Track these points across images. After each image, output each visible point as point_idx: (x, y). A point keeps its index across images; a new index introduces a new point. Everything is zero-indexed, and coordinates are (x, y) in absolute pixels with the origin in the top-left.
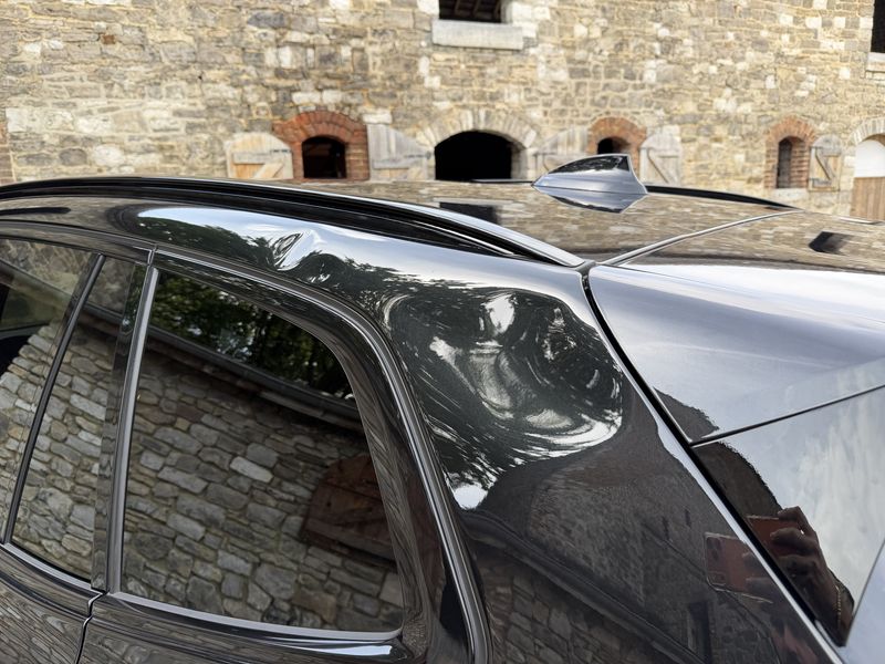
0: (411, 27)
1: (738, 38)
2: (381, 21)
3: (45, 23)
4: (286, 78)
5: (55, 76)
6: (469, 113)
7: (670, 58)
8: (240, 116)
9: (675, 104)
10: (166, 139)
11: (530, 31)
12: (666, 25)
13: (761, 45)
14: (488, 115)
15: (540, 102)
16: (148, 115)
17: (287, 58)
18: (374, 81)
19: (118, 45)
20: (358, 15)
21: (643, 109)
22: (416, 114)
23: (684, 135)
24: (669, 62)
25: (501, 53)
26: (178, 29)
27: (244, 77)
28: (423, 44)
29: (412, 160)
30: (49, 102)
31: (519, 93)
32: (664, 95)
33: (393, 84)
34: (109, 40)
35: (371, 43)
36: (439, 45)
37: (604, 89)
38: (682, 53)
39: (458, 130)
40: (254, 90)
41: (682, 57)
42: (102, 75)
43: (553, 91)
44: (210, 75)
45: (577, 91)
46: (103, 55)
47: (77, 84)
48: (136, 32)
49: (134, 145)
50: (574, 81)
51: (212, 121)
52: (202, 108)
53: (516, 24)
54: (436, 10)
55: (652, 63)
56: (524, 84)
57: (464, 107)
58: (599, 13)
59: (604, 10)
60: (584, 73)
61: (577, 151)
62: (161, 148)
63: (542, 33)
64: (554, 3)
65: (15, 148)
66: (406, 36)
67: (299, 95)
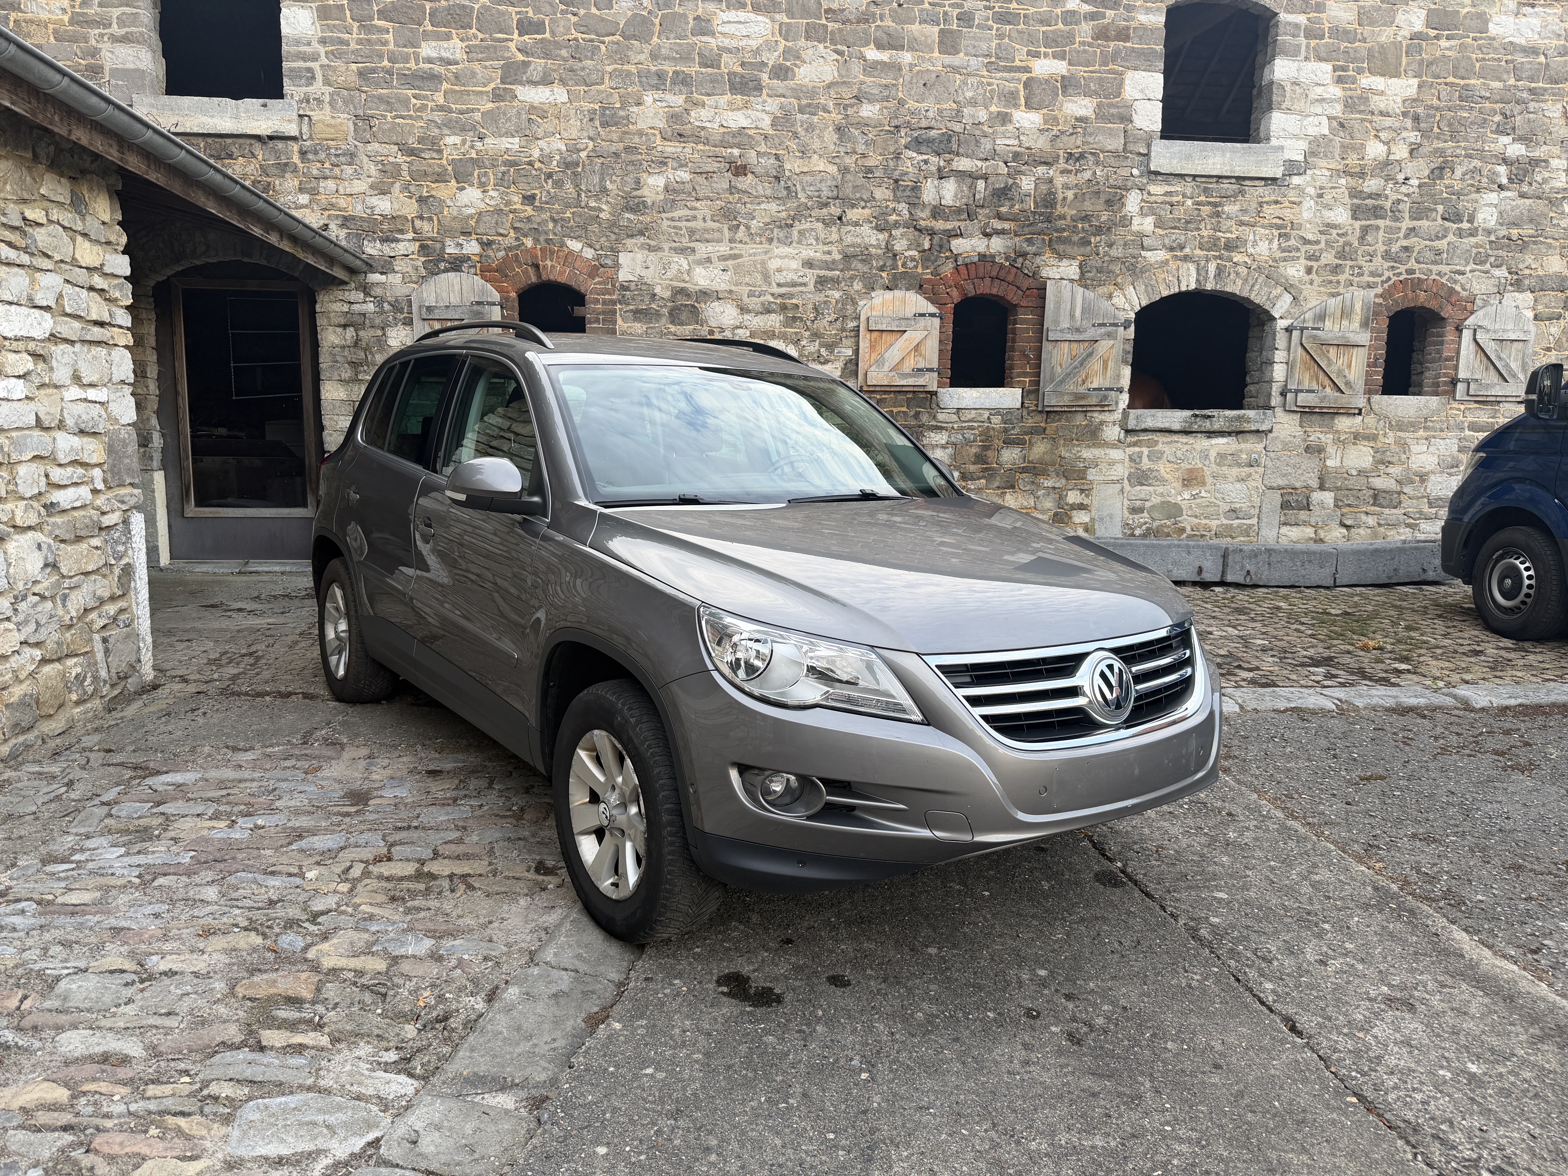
0: (1121, 148)
2: (1079, 143)
3: (673, 150)
4: (947, 220)
5: (677, 214)
6: (1192, 268)
7: (1525, 188)
8: (882, 268)
9: (1529, 259)
10: (790, 296)
11: (1295, 151)
12: (1520, 139)
14: (1220, 270)
15: (1302, 254)
16: (773, 265)
17: (950, 193)
18: (1061, 223)
19: (750, 176)
20: (1048, 135)
21: (1471, 266)
22: (1116, 268)
23: (1540, 308)
24: (1523, 196)
25: (1247, 183)
26: (820, 156)
27: (894, 217)
28: (1135, 172)
29: (1103, 330)
30: (666, 246)
31: (1271, 242)
32: (1510, 244)
33: (1086, 226)
34: (740, 170)
35: (1062, 172)
36: (1158, 173)
37: (1406, 237)
38: (1545, 181)
39: (1175, 290)
40: (903, 235)
41: (1546, 187)
42: (728, 215)
43: (1323, 238)
44: (852, 214)
45: (1362, 238)
46: (731, 189)
47: (699, 224)
48: (772, 161)
49: (753, 302)
50: (1358, 224)
51: (849, 274)
52: (838, 257)
53: (1274, 142)
54: (1158, 126)
55: (1493, 197)
56: (1279, 227)
57: (1186, 258)
58: (1409, 123)
59: (1416, 119)
60: (1377, 212)
61: (1356, 325)
62: (784, 308)
63: (1313, 154)
64: (1337, 110)
65: (623, 301)
66: (1112, 161)
67: (960, 241)
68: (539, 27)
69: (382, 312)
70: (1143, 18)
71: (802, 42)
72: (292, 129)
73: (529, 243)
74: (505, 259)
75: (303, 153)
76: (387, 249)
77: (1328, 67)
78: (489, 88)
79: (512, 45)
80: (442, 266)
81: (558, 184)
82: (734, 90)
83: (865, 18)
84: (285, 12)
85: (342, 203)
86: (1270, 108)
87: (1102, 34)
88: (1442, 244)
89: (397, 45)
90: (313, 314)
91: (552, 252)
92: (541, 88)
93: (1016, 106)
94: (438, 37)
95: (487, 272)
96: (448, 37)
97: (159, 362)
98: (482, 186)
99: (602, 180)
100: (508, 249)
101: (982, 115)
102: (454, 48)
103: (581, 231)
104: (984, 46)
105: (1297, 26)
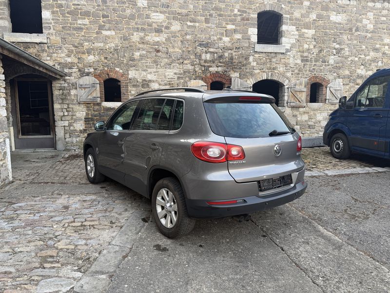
0: (248, 46)
1: (367, 47)
2: (238, 45)
3: (141, 46)
4: (208, 63)
5: (143, 62)
6: (265, 74)
7: (340, 55)
8: (193, 75)
9: (341, 71)
10: (171, 81)
11: (288, 47)
12: (338, 44)
13: (376, 50)
14: (272, 74)
15: (290, 70)
16: (167, 74)
17: (208, 57)
18: (235, 64)
19: (160, 52)
20: (231, 43)
21: (328, 73)
22: (248, 74)
23: (344, 82)
24: (339, 57)
25: (278, 54)
26: (177, 48)
27: (195, 63)
28: (252, 51)
29: (245, 89)
30: (140, 69)
31: (283, 68)
32: (337, 68)
33: (241, 64)
34: (158, 51)
35: (234, 52)
36: (257, 52)
37: (314, 66)
38: (344, 53)
39: (261, 79)
40: (198, 67)
41: (344, 55)
42: (155, 62)
43: (295, 67)
44: (186, 62)
45: (304, 67)
46: (156, 56)
47: (148, 64)
48: (166, 49)
49: (162, 83)
50: (303, 63)
51: (185, 76)
52: (182, 72)
53: (283, 44)
54: (256, 41)
55: (333, 57)
56: (285, 64)
57: (264, 72)
58: (313, 40)
59: (315, 39)
60: (307, 60)
61: (303, 87)
62: (170, 84)
63: (292, 47)
64: (297, 37)
65: (130, 83)
66: (246, 49)
67: (211, 68)
68: (107, 17)
69: (69, 86)
70: (252, 15)
71: (172, 21)
72: (45, 41)
73: (106, 69)
74: (100, 73)
75: (48, 47)
76: (70, 71)
77: (295, 27)
78: (95, 31)
79: (101, 21)
80: (84, 75)
81: (113, 54)
82: (156, 32)
83: (187, 15)
84: (43, 12)
85: (58, 59)
86: (282, 37)
87: (243, 19)
88: (322, 68)
89: (71, 20)
90: (51, 87)
91: (112, 71)
92: (108, 31)
93: (223, 36)
94: (82, 19)
95: (96, 76)
96: (85, 19)
97: (11, 99)
98: (94, 55)
99: (124, 53)
100: (101, 70)
101: (215, 38)
102: (86, 21)
103: (119, 66)
104: (215, 22)
105: (287, 18)
